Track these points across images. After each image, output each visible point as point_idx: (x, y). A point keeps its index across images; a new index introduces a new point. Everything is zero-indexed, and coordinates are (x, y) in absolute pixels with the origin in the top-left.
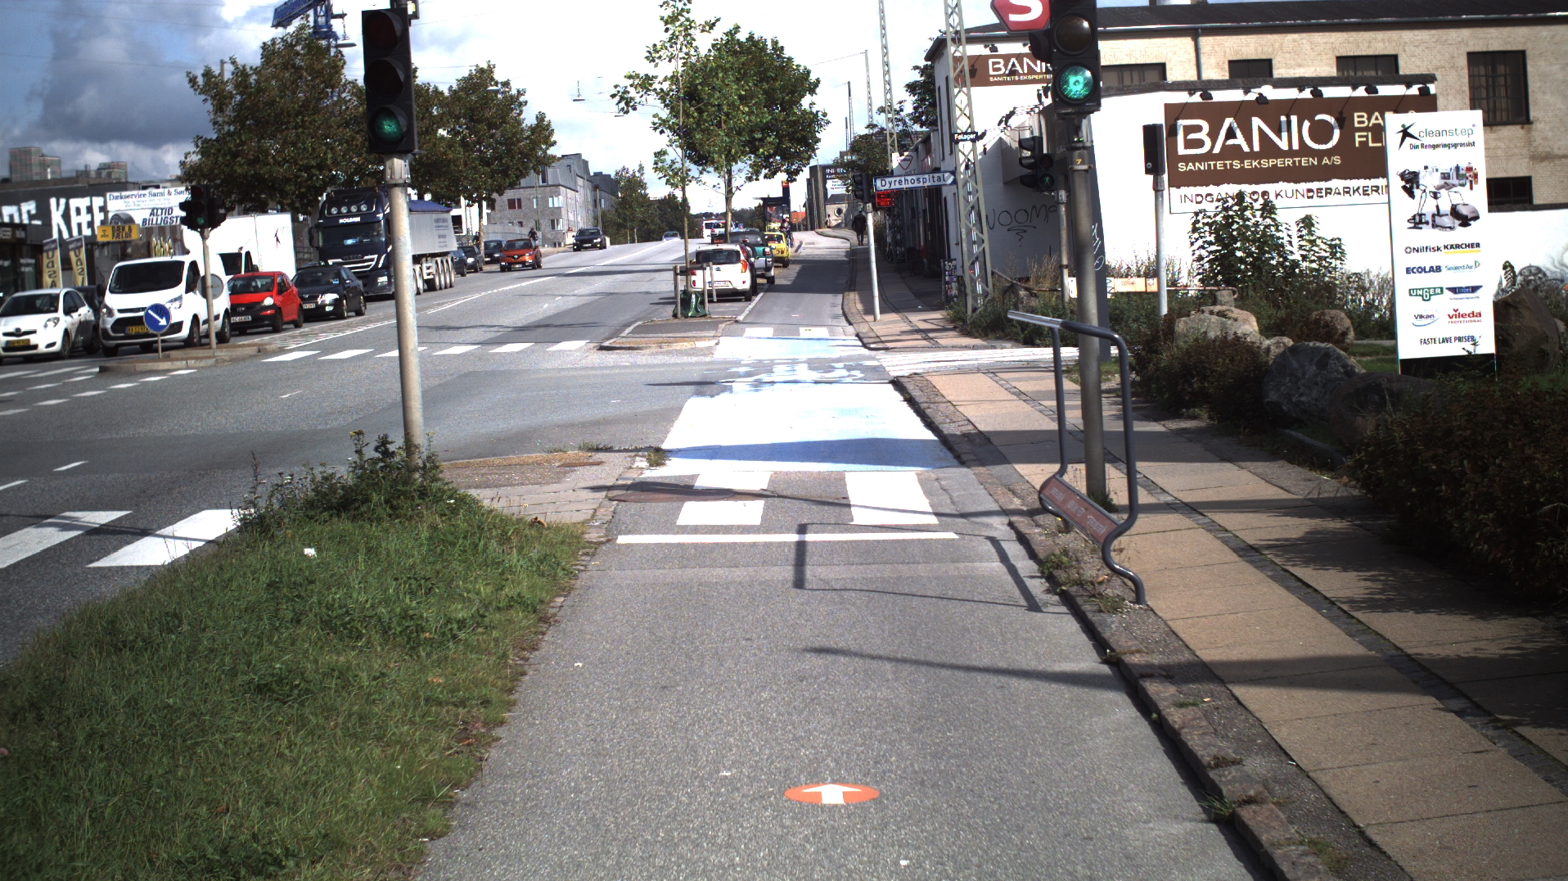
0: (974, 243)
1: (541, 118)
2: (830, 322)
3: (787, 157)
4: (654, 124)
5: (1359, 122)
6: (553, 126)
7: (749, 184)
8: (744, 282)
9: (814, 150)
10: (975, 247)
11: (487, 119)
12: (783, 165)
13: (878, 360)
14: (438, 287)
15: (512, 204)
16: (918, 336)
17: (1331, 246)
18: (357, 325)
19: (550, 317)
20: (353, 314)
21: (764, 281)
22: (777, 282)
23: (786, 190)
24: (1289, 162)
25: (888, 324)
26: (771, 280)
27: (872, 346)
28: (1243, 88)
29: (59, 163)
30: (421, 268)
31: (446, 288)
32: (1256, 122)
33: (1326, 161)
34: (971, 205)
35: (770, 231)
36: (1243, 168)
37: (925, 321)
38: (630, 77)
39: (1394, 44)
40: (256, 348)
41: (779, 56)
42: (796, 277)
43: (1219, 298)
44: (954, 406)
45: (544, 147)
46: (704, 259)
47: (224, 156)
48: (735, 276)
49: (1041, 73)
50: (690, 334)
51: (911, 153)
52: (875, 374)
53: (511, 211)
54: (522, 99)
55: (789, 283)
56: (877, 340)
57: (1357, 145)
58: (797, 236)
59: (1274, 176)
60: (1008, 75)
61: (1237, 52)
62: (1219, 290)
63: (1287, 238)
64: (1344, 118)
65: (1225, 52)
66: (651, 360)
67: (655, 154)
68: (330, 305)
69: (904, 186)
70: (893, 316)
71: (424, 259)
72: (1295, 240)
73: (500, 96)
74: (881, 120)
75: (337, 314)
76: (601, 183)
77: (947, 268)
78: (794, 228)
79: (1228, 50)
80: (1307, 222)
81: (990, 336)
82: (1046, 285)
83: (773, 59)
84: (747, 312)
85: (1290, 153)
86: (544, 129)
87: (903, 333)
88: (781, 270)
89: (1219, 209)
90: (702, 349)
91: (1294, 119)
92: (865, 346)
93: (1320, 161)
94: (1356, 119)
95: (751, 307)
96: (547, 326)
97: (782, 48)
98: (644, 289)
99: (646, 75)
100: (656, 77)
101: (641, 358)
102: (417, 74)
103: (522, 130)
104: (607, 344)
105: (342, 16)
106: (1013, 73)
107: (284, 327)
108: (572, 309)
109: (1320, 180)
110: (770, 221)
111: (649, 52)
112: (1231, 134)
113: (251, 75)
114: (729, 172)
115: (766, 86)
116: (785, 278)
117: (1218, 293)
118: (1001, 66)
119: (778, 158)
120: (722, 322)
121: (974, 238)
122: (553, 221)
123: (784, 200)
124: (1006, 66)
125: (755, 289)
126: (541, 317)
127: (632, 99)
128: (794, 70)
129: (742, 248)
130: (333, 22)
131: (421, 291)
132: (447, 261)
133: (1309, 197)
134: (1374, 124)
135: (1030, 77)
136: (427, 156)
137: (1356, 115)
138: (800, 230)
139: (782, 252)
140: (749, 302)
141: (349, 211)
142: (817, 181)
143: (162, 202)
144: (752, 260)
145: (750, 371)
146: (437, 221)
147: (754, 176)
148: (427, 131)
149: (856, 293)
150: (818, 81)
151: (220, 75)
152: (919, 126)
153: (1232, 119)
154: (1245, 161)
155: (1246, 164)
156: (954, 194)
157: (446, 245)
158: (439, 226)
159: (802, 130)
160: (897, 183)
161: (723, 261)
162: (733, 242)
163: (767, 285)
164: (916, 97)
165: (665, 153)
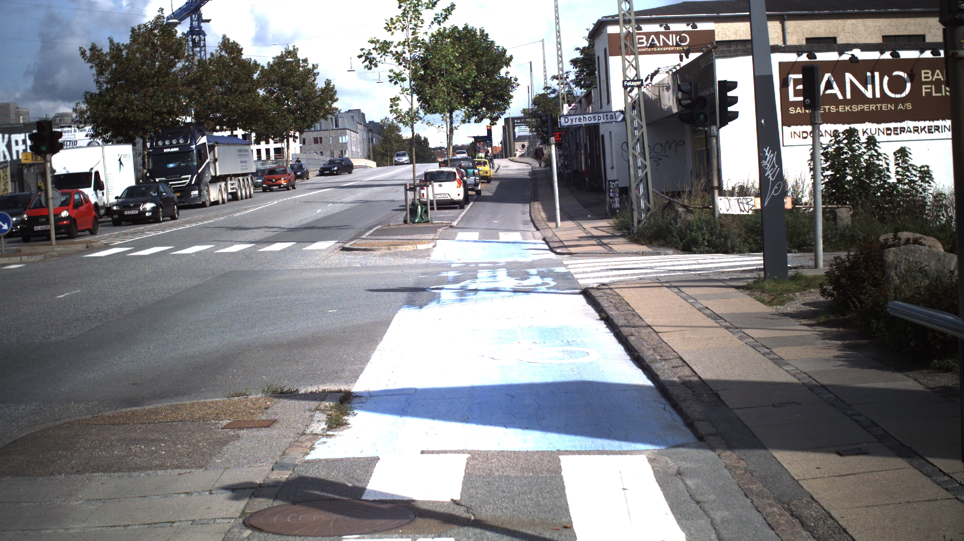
0: (639, 168)
1: (328, 83)
2: (521, 227)
3: (490, 108)
4: (390, 77)
5: (925, 78)
6: (336, 88)
7: (463, 125)
8: (459, 195)
9: (508, 104)
10: (640, 171)
11: (293, 84)
12: (487, 114)
13: (566, 266)
14: (240, 198)
15: (316, 141)
16: (594, 242)
17: (920, 172)
18: (171, 226)
19: (317, 221)
20: (169, 218)
21: (474, 193)
22: (483, 194)
23: (490, 131)
24: (873, 107)
25: (566, 230)
26: (479, 193)
27: (558, 251)
28: (838, 51)
29: (28, 113)
30: (226, 185)
31: (246, 198)
32: (849, 77)
33: (900, 107)
34: (637, 138)
35: (479, 158)
36: (838, 111)
37: (596, 228)
38: (372, 42)
39: (922, 27)
40: (84, 246)
41: (485, 40)
42: (496, 190)
43: (839, 214)
44: (657, 333)
45: (330, 102)
46: (431, 178)
47: (103, 105)
48: (453, 190)
49: (673, 46)
50: (415, 237)
51: (577, 105)
52: (565, 283)
53: (316, 145)
54: (316, 71)
55: (491, 194)
56: (561, 244)
57: (924, 95)
58: (497, 162)
59: (862, 118)
60: (649, 47)
61: (812, 32)
62: (838, 208)
63: (885, 166)
64: (914, 74)
65: (803, 32)
66: (381, 262)
67: (391, 99)
68: (149, 211)
69: (583, 123)
70: (570, 224)
71: (229, 178)
72: (893, 168)
73: (301, 69)
74: (554, 84)
75: (154, 219)
76: (373, 128)
77: (612, 186)
78: (495, 156)
79: (805, 31)
80: (902, 153)
81: (654, 243)
82: (698, 202)
83: (481, 42)
84: (460, 218)
85: (874, 100)
86: (330, 91)
87: (581, 238)
88: (486, 185)
89: (832, 142)
90: (422, 251)
91: (877, 74)
92: (551, 249)
93: (896, 107)
94: (923, 75)
95: (463, 214)
96: (313, 228)
97: (487, 34)
98: (390, 198)
99: (385, 41)
100: (392, 43)
101: (373, 260)
102: (243, 52)
103: (315, 91)
104: (347, 245)
105: (208, 21)
106: (652, 45)
107: (79, 234)
108: (336, 214)
109: (896, 121)
110: (479, 152)
111: (387, 24)
112: (829, 85)
113: (123, 50)
114: (451, 117)
115: (476, 60)
116: (489, 191)
117: (837, 210)
118: (644, 40)
119: (484, 109)
120: (440, 227)
121: (639, 164)
122: (342, 152)
123: (488, 138)
124: (647, 40)
125: (467, 199)
126: (312, 220)
127: (374, 59)
128: (495, 49)
129: (457, 170)
130: (203, 24)
131: (226, 201)
132: (247, 180)
133: (888, 134)
134: (936, 79)
135: (665, 49)
136: (249, 107)
137: (923, 72)
138: (498, 158)
139: (487, 173)
140: (462, 210)
141: (171, 143)
142: (509, 127)
143: (70, 137)
144: (465, 178)
145: (458, 276)
146: (240, 151)
147: (467, 120)
148: (249, 91)
149: (541, 204)
150: (511, 57)
151: (101, 50)
152: (579, 88)
153: (830, 74)
154: (840, 106)
155: (840, 109)
156: (610, 132)
157: (247, 169)
158: (241, 155)
159: (500, 90)
160: (577, 120)
161: (444, 179)
162: (452, 166)
163: (476, 196)
164: (578, 69)
165: (398, 99)
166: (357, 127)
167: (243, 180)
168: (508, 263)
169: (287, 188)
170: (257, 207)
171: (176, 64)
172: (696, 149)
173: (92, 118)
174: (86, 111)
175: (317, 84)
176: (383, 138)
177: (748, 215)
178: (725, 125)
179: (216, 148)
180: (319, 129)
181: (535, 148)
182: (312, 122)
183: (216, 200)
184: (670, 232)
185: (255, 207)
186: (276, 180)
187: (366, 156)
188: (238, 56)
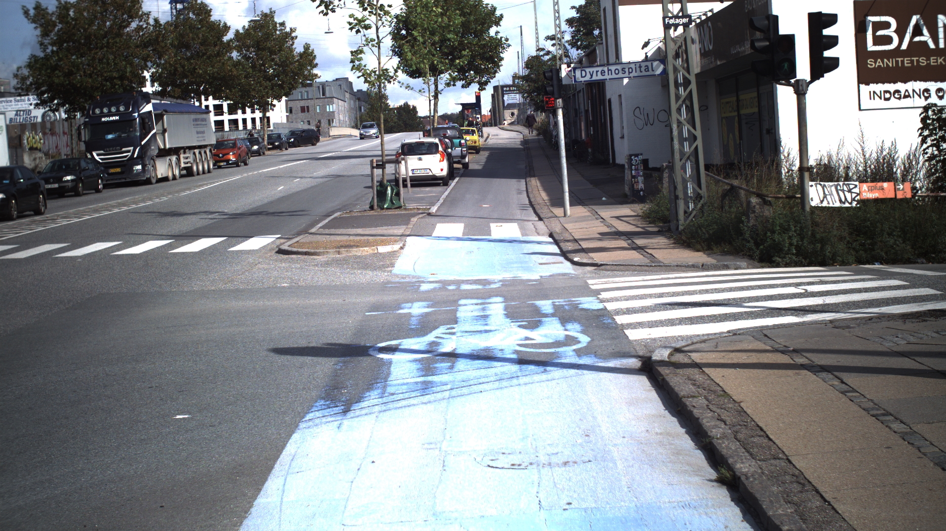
0: (686, 140)
1: (307, 47)
2: (518, 214)
3: (479, 72)
7: (447, 88)
8: (442, 170)
9: (498, 67)
10: (686, 144)
11: (269, 48)
12: (476, 78)
13: (596, 293)
15: (303, 110)
16: (623, 243)
21: (460, 166)
22: (471, 167)
23: (478, 98)
25: (581, 221)
26: (466, 166)
27: (576, 258)
30: (178, 159)
32: (942, 19)
36: (929, 64)
42: (486, 162)
45: (309, 68)
46: (410, 150)
48: (435, 165)
52: (606, 340)
53: (303, 114)
54: (293, 35)
55: (480, 167)
58: (486, 130)
70: (581, 211)
71: (182, 151)
73: (278, 32)
74: (548, 45)
76: (359, 96)
77: (633, 162)
78: (484, 125)
84: (441, 201)
86: (309, 55)
88: (474, 156)
90: (383, 257)
92: (564, 254)
95: (446, 193)
102: (212, 13)
103: (293, 56)
104: (285, 247)
112: (917, 31)
113: (70, 8)
114: (436, 81)
116: (477, 163)
119: (472, 72)
120: (414, 215)
121: (686, 135)
122: (329, 121)
123: (477, 106)
125: (451, 174)
127: (331, 3)
128: (484, 8)
129: (440, 140)
131: (177, 177)
132: (205, 152)
136: (217, 73)
139: (475, 142)
140: (445, 187)
141: (110, 111)
142: (498, 95)
143: (24, 106)
144: (450, 150)
145: (427, 314)
146: (196, 120)
147: (452, 83)
148: (218, 54)
149: (539, 180)
150: (502, 16)
151: (47, 9)
152: (575, 50)
153: (918, 16)
154: (932, 58)
155: (932, 61)
156: (620, 96)
157: (204, 140)
158: (197, 125)
159: (490, 51)
160: (599, 73)
161: (424, 152)
162: (435, 136)
163: (463, 170)
164: (574, 29)
165: (362, 52)
166: (344, 96)
167: (200, 153)
168: (505, 283)
169: (236, 164)
170: (214, 183)
171: (130, 24)
172: (724, 115)
173: (35, 84)
174: (28, 76)
175: (295, 48)
176: (370, 107)
177: (852, 207)
178: (818, 79)
179: (165, 117)
180: (306, 98)
181: (526, 116)
182: (290, 89)
183: (164, 176)
184: (740, 233)
185: (211, 184)
186: (224, 155)
187: (353, 124)
188: (207, 18)
